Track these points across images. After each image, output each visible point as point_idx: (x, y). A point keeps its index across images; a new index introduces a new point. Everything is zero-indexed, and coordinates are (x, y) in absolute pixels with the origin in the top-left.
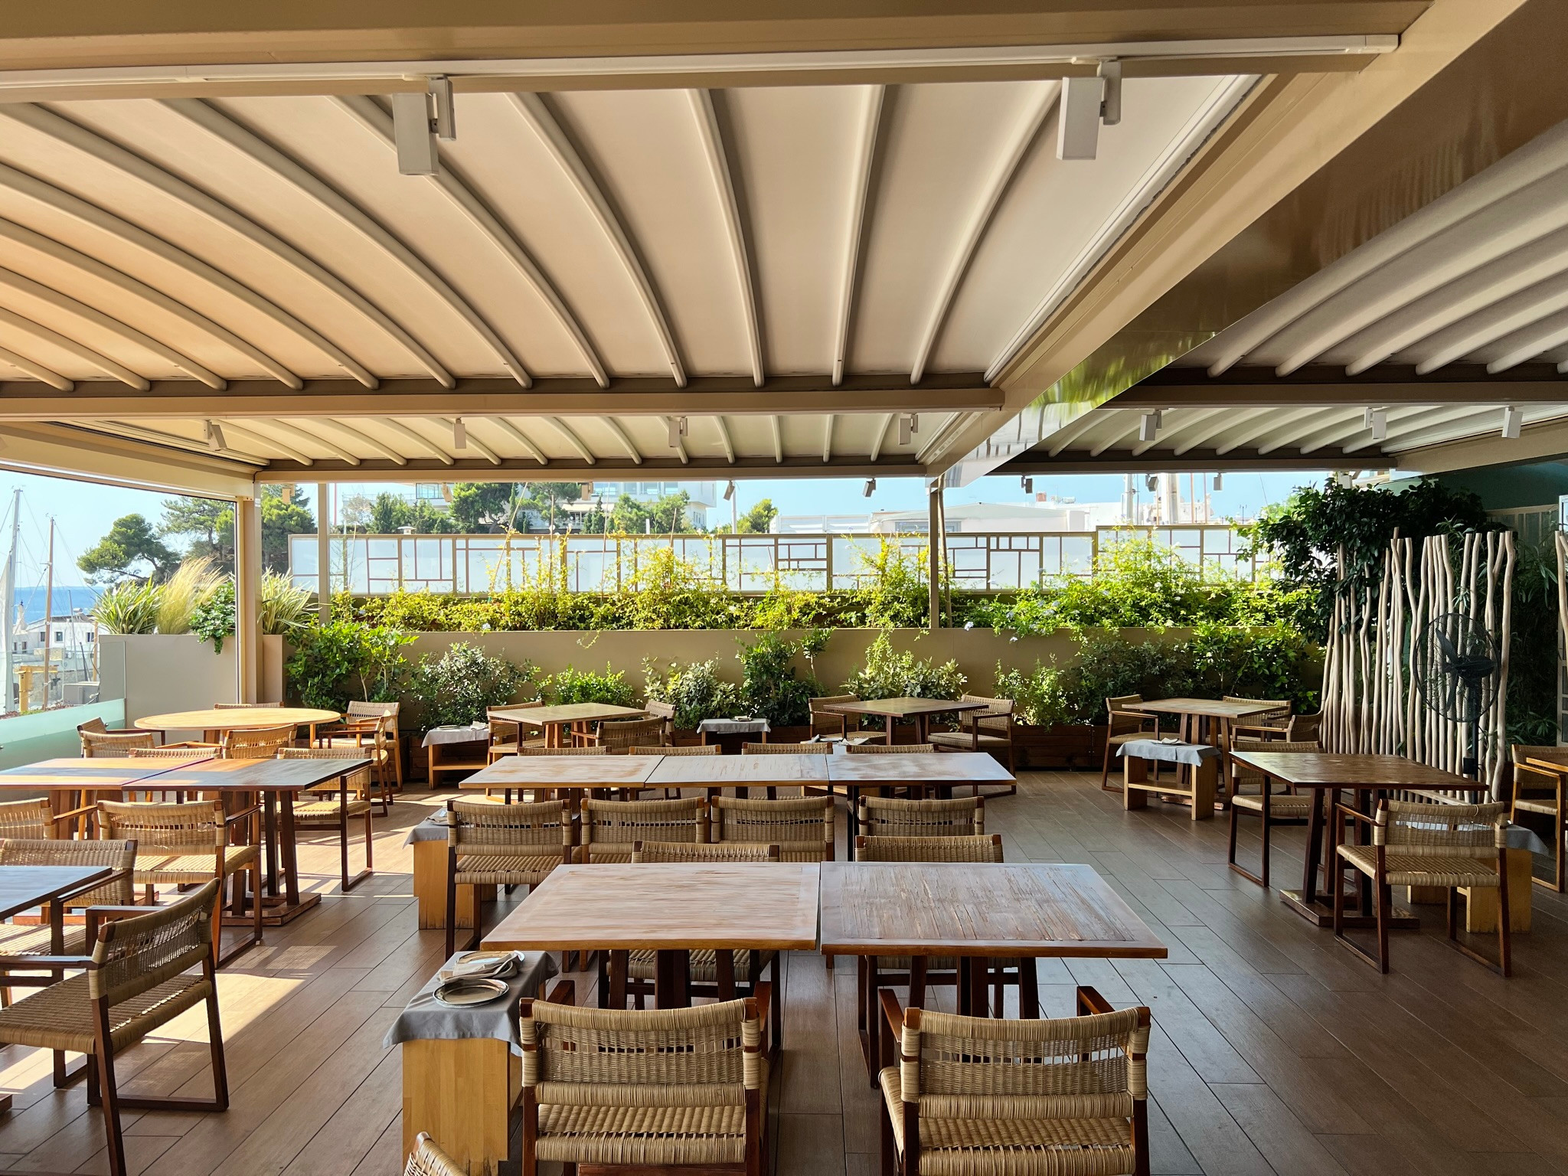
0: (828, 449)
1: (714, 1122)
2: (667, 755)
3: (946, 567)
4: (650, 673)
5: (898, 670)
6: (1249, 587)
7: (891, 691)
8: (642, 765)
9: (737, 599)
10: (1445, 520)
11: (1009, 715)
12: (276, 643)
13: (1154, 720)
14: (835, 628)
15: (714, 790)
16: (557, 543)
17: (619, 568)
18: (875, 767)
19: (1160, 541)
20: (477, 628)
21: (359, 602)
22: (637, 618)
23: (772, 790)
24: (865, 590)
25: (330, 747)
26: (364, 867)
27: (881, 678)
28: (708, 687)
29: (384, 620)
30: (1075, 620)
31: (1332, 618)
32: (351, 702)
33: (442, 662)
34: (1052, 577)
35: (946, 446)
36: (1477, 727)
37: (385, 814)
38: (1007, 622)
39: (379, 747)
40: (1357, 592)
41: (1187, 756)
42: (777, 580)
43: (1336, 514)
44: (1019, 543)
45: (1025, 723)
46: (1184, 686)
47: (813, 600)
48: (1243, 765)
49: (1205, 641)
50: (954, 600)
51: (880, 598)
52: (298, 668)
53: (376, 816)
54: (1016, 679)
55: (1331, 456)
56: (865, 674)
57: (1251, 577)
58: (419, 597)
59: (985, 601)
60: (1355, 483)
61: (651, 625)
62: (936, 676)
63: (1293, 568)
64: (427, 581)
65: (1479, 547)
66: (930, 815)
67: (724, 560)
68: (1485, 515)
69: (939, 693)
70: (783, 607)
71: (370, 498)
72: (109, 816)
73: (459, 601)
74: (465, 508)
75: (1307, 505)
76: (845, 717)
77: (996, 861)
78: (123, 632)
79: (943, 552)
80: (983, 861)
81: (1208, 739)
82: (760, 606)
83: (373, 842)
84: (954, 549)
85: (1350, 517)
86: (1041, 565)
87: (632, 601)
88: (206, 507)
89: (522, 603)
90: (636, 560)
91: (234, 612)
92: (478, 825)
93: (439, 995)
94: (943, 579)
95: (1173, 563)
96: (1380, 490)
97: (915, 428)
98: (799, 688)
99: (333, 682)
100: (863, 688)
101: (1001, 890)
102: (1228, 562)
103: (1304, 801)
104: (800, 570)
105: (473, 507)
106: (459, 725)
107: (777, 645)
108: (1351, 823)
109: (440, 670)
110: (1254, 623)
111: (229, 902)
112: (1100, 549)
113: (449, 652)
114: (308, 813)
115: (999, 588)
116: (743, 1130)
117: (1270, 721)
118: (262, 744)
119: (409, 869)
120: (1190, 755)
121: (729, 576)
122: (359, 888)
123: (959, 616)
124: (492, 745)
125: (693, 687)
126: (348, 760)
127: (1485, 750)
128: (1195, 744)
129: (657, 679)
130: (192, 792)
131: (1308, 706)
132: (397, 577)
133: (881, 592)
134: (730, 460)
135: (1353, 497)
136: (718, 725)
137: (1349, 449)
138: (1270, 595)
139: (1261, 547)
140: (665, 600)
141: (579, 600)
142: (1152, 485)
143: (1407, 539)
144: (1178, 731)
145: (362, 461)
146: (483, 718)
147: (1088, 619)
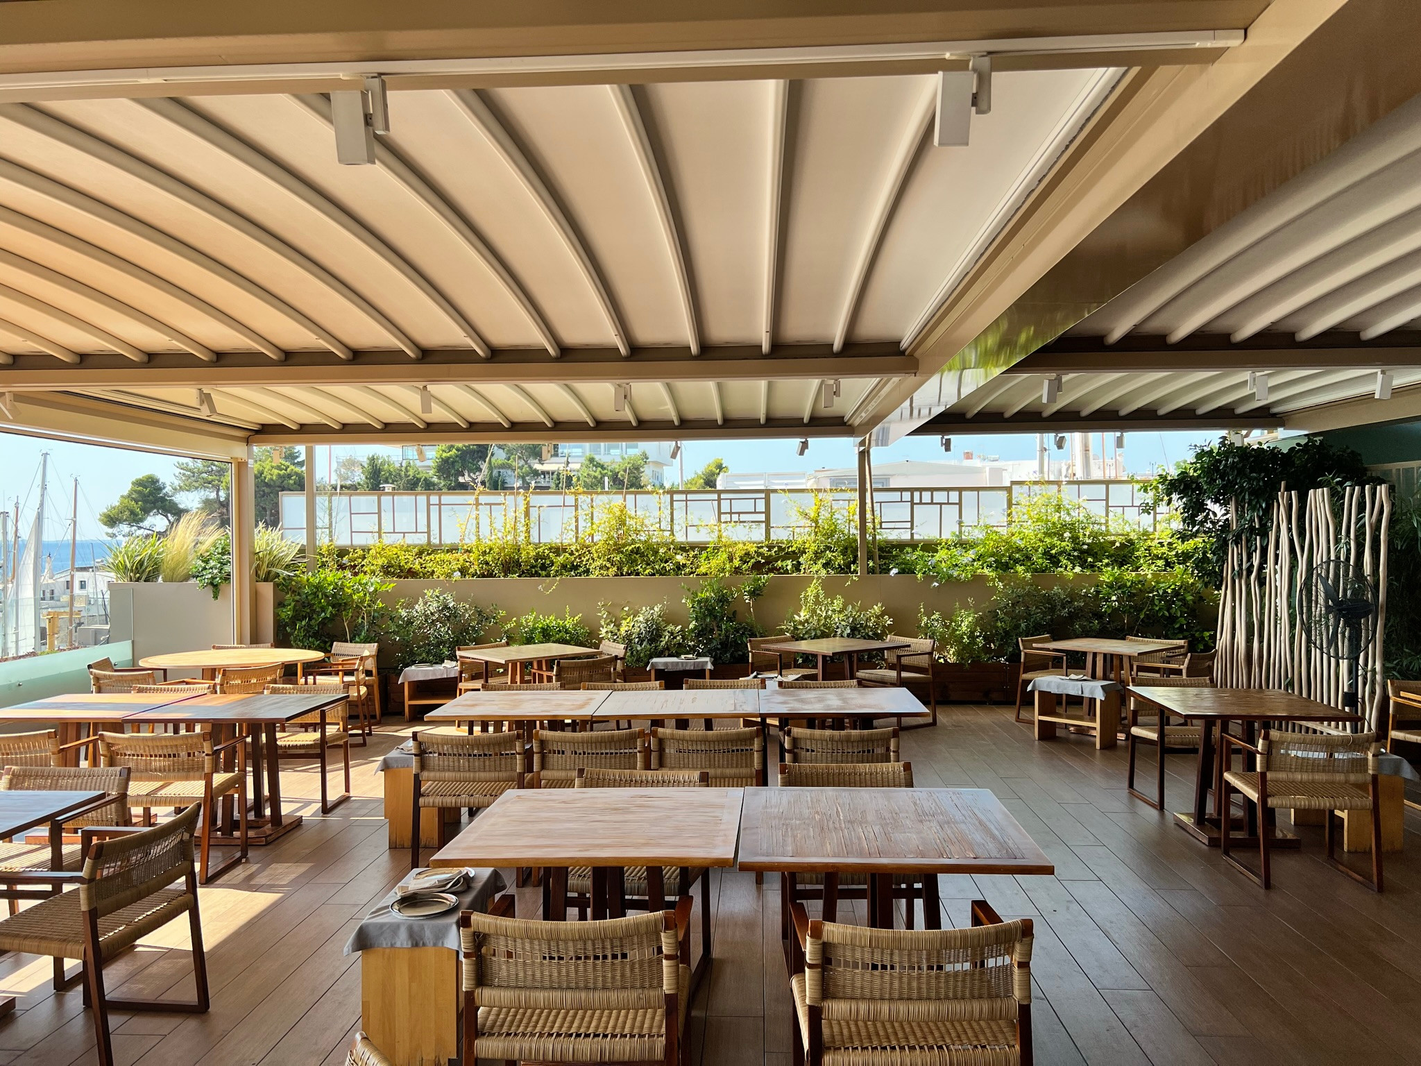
0: (765, 412)
1: (637, 1024)
2: (615, 690)
3: (874, 519)
4: (605, 616)
5: (830, 613)
6: (1151, 537)
7: (823, 632)
8: (591, 699)
9: (683, 549)
10: (1325, 475)
11: (930, 654)
12: (267, 589)
13: (1062, 658)
14: (772, 575)
15: (657, 721)
16: (521, 498)
17: (577, 521)
18: (802, 701)
19: (1068, 495)
20: (449, 575)
21: (342, 552)
22: (593, 566)
23: (709, 722)
24: (800, 540)
25: (315, 683)
26: (342, 792)
27: (814, 621)
28: (657, 629)
29: (365, 569)
30: (991, 567)
31: (1225, 565)
32: (335, 643)
33: (417, 607)
34: (970, 528)
35: (870, 409)
36: (1357, 664)
37: (364, 744)
38: (929, 569)
39: (358, 684)
40: (1248, 541)
41: (1092, 691)
42: (720, 531)
43: (1228, 470)
44: (940, 497)
45: (945, 660)
46: (1090, 627)
47: (752, 549)
48: (1140, 699)
49: (1110, 586)
50: (881, 549)
51: (813, 547)
52: (287, 613)
53: (353, 746)
54: (937, 620)
55: (1223, 417)
56: (800, 616)
57: (1152, 528)
58: (396, 547)
59: (909, 550)
60: (1246, 441)
61: (605, 573)
62: (865, 619)
63: (1190, 520)
64: (404, 533)
65: (1358, 499)
66: (850, 744)
67: (672, 514)
68: (1366, 469)
69: (867, 634)
70: (725, 556)
71: (361, 459)
72: (109, 746)
73: (433, 551)
74: (446, 467)
75: (1202, 462)
76: (780, 655)
77: (907, 786)
78: (131, 580)
79: (870, 506)
80: (894, 786)
81: (1112, 676)
82: (704, 555)
83: (351, 770)
84: (881, 503)
85: (1241, 473)
86: (960, 516)
87: (589, 551)
88: (214, 468)
89: (489, 553)
90: (592, 513)
91: (230, 562)
92: (440, 754)
93: (396, 907)
94: (871, 530)
95: (1081, 515)
96: (1269, 447)
97: (837, 392)
98: (739, 629)
99: (319, 624)
100: (798, 629)
101: (907, 812)
102: (1132, 514)
103: (1195, 732)
104: (741, 522)
105: (453, 467)
106: (432, 663)
107: (719, 590)
108: (1238, 751)
109: (415, 614)
110: (1155, 569)
111: (219, 823)
112: (1014, 502)
113: (423, 598)
114: (291, 743)
115: (922, 538)
116: (663, 1030)
117: (1169, 659)
118: (254, 681)
119: (380, 794)
120: (1095, 690)
121: (676, 528)
122: (338, 811)
123: (885, 564)
124: (461, 681)
125: (643, 629)
126: (328, 695)
127: (1365, 684)
128: (1099, 679)
129: (611, 621)
130: (190, 724)
131: (1205, 646)
132: (376, 529)
133: (814, 542)
134: (676, 423)
135: (1245, 453)
136: (666, 664)
137: (1241, 410)
138: (1170, 544)
139: (1162, 500)
140: (618, 550)
141: (541, 550)
142: (1060, 445)
143: (1293, 492)
144: (1084, 668)
145: (344, 425)
146: (453, 657)
147: (1003, 566)
